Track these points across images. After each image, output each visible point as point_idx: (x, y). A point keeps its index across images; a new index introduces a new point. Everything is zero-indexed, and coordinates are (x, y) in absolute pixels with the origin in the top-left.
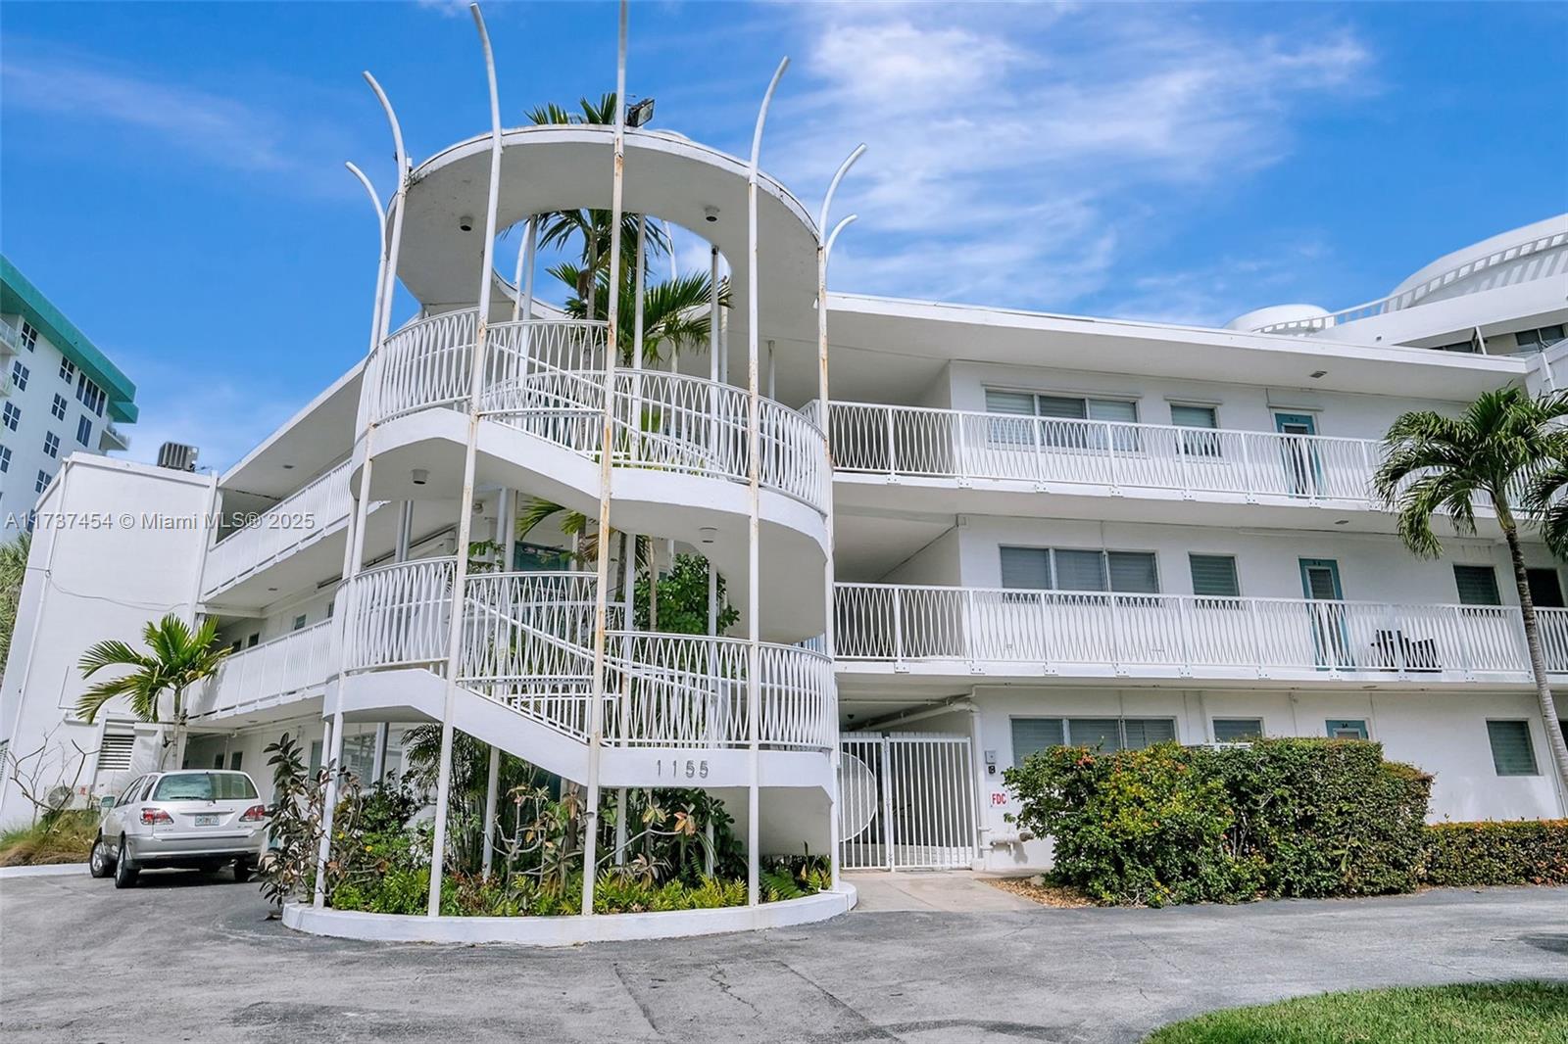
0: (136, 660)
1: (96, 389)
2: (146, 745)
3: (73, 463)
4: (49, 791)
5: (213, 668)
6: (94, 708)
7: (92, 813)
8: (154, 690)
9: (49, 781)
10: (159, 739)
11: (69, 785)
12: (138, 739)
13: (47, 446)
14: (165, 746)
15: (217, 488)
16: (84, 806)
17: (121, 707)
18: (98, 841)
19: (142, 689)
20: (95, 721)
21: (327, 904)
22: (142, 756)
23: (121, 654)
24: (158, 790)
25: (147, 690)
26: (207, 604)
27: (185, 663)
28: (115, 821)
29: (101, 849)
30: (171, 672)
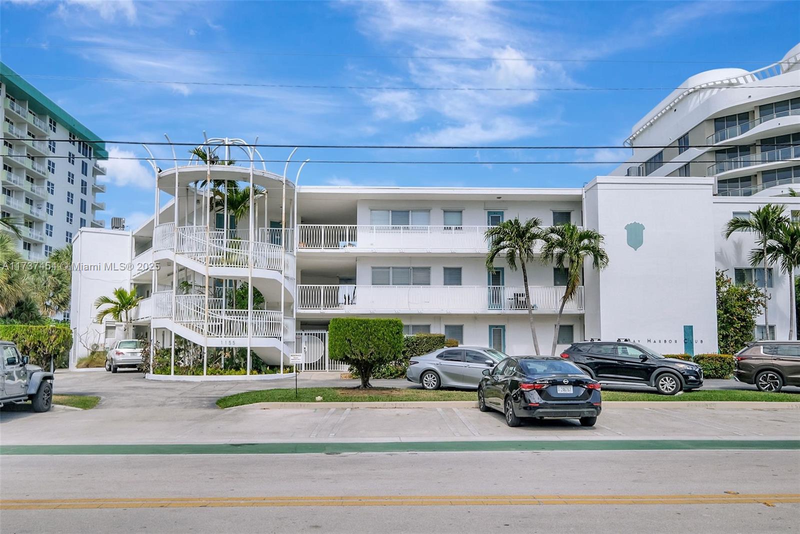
0: (112, 302)
1: (87, 146)
2: (119, 329)
3: (82, 231)
4: (91, 345)
5: (137, 304)
6: (101, 319)
7: (105, 353)
8: (119, 312)
9: (91, 341)
10: (123, 328)
11: (96, 343)
12: (117, 328)
13: (69, 179)
14: (125, 330)
15: (133, 236)
16: (103, 350)
17: (109, 317)
18: (107, 361)
19: (114, 313)
20: (103, 322)
21: (154, 373)
22: (119, 333)
23: (107, 300)
24: (120, 345)
25: (116, 312)
26: (134, 280)
27: (127, 303)
28: (112, 354)
29: (108, 363)
30: (123, 306)
